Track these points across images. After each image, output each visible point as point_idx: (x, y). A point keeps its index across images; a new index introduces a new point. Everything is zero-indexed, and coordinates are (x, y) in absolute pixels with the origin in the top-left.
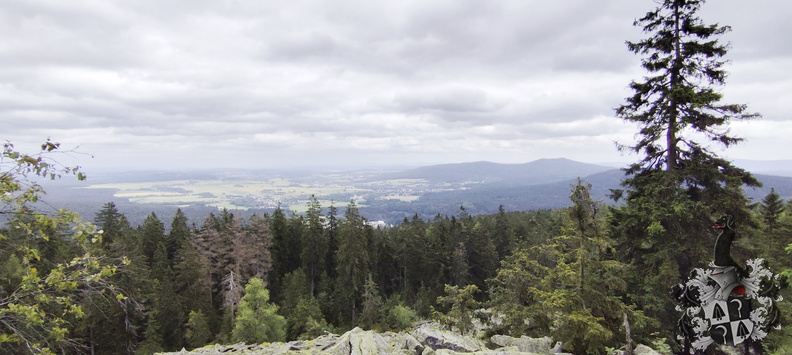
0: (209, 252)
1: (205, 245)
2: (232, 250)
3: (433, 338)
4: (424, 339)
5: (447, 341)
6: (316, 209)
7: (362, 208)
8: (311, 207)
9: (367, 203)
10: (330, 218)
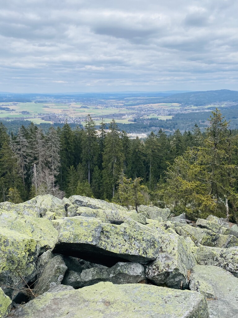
0: (21, 152)
3: (80, 201)
4: (74, 201)
5: (90, 203)
6: (91, 124)
7: (131, 124)
8: (88, 123)
9: (135, 121)
10: (101, 131)
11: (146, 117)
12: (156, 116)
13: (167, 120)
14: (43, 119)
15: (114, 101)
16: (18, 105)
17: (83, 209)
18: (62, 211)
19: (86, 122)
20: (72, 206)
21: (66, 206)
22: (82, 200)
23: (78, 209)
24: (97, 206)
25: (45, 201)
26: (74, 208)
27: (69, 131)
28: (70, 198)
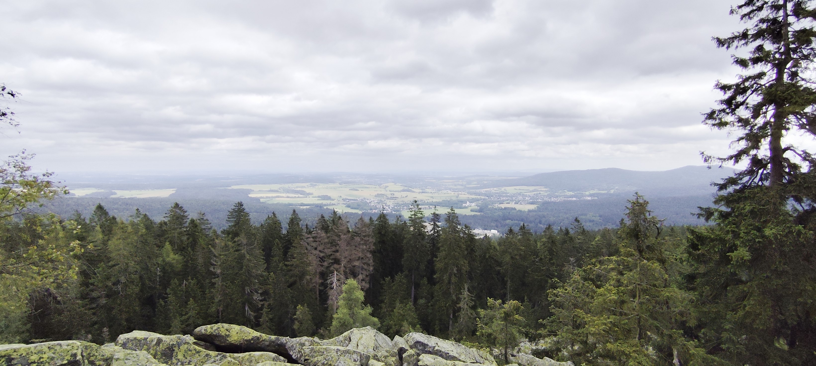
0: (317, 252)
1: (314, 245)
2: (337, 251)
3: (422, 343)
4: (413, 343)
5: (439, 348)
6: (418, 215)
7: (474, 216)
8: (413, 213)
9: (480, 211)
10: (433, 224)
11: (497, 206)
12: (512, 205)
13: (530, 211)
14: (348, 206)
15: (449, 182)
16: (317, 187)
17: (429, 359)
18: (394, 360)
19: (411, 212)
20: (411, 352)
21: (401, 351)
22: (426, 342)
23: (420, 357)
24: (451, 354)
25: (363, 339)
26: (414, 355)
27: (385, 224)
28: (406, 336)
